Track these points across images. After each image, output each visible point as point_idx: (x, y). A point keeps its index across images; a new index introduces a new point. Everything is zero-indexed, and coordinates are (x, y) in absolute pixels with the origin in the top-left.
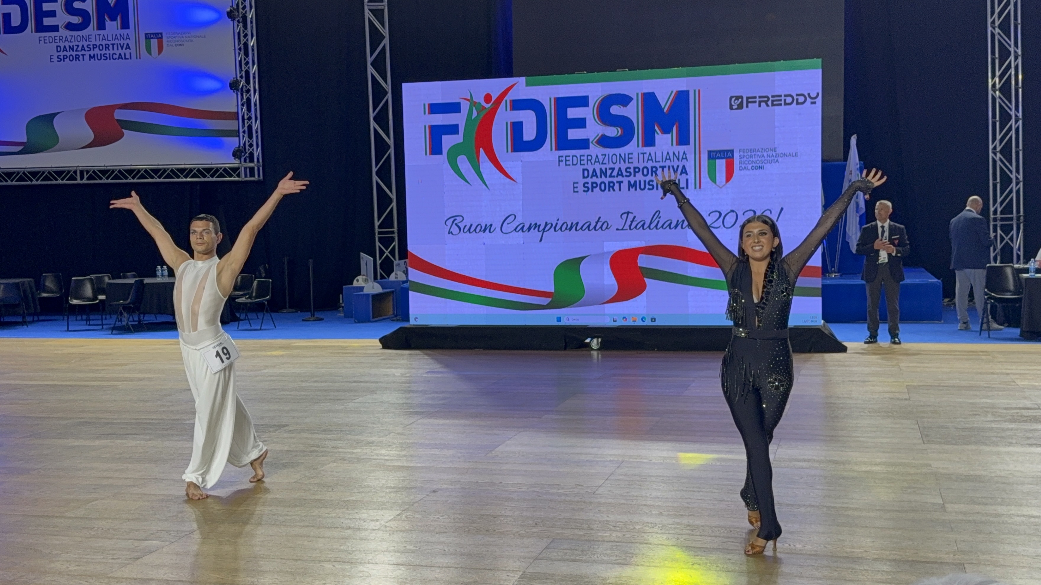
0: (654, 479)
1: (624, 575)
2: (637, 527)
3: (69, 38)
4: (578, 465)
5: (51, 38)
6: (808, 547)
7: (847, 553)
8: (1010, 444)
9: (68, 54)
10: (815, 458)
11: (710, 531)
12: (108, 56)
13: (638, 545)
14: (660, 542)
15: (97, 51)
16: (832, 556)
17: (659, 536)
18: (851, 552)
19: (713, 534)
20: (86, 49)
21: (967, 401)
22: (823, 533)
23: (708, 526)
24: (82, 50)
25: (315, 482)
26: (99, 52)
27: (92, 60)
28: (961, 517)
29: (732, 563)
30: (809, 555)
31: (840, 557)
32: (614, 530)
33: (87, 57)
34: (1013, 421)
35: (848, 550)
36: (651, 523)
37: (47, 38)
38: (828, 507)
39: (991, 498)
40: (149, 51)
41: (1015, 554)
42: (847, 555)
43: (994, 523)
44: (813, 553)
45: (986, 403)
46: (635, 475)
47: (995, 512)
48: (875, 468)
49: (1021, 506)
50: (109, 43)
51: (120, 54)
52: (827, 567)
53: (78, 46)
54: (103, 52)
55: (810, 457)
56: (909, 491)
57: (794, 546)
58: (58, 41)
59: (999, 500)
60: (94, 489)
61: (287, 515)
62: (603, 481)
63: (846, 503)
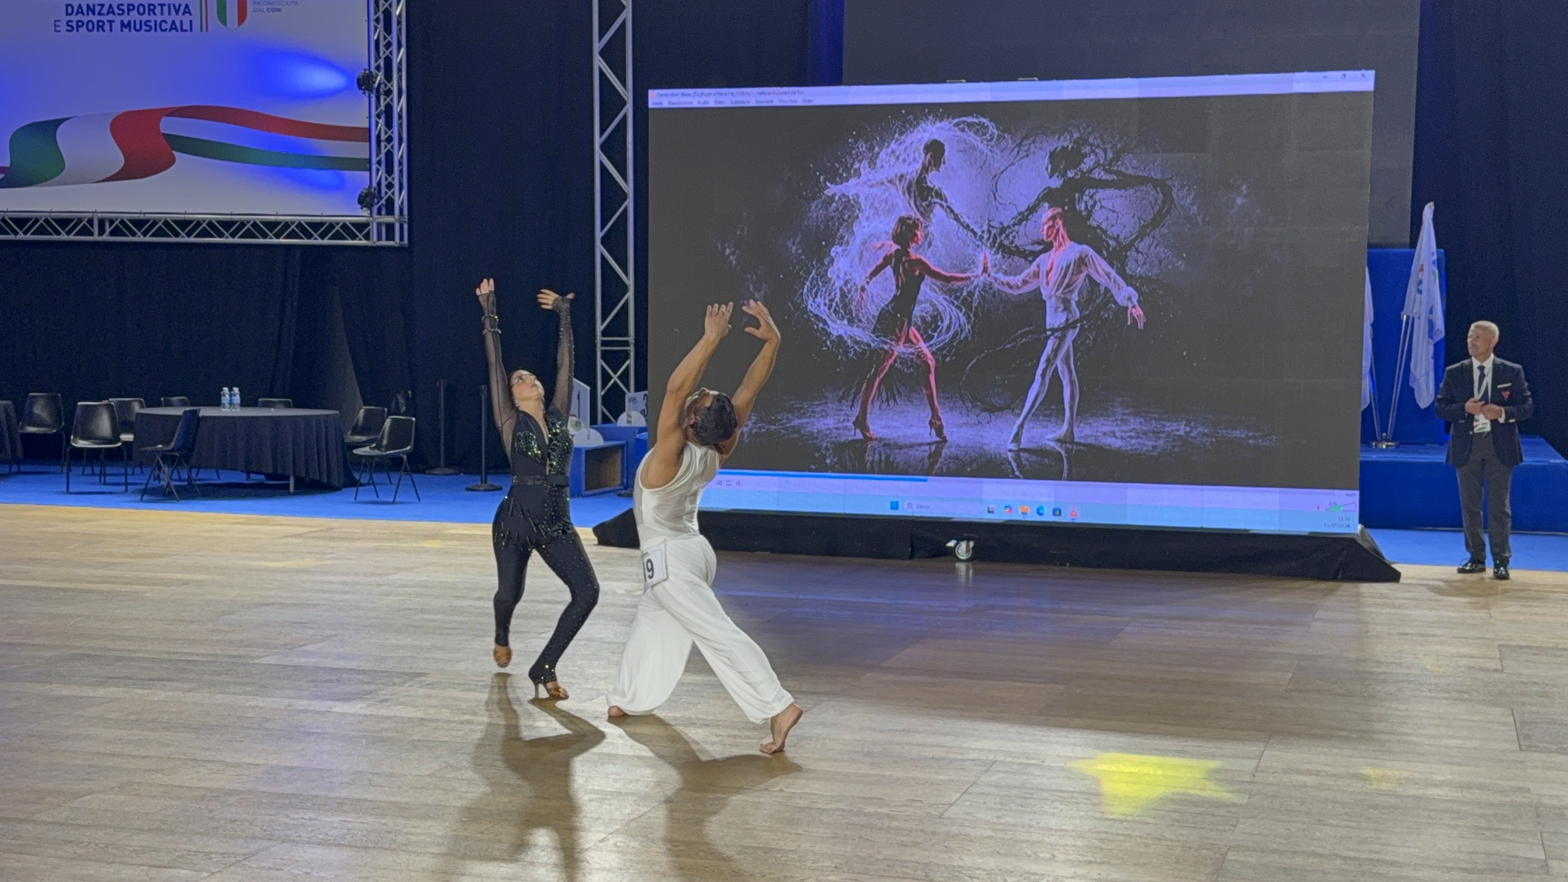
0: (1045, 795)
4: (917, 766)
9: (85, 19)
10: (1327, 768)
12: (152, 24)
15: (134, 16)
20: (116, 13)
24: (108, 13)
26: (138, 18)
27: (126, 30)
33: (117, 26)
36: (1035, 874)
38: (1344, 858)
40: (223, 18)
46: (1015, 787)
48: (1432, 792)
51: (173, 23)
55: (1320, 768)
56: (1488, 834)
60: (89, 773)
61: (412, 834)
62: (959, 795)
63: (1376, 853)
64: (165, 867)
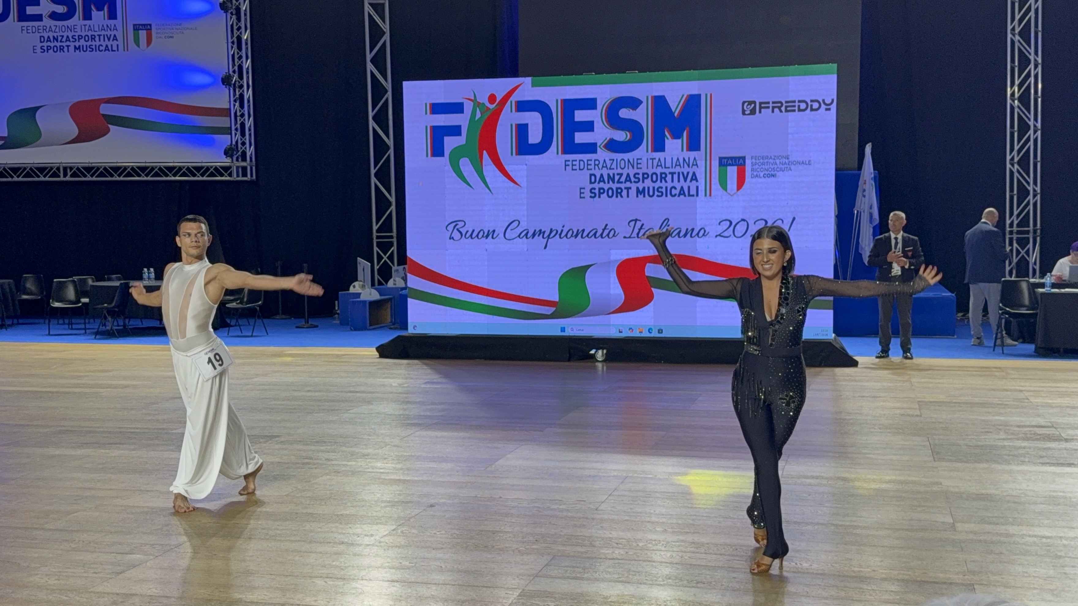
0: (658, 495)
1: (626, 593)
2: (641, 544)
3: (53, 28)
4: (581, 481)
5: (34, 28)
6: (815, 566)
7: (854, 572)
8: (1023, 463)
9: (52, 45)
10: (823, 474)
11: (715, 549)
12: (94, 47)
13: (641, 562)
14: (663, 560)
15: (82, 42)
16: (839, 576)
17: (662, 553)
18: (859, 571)
19: (718, 552)
20: (71, 40)
21: (979, 418)
22: (831, 552)
23: (713, 544)
24: (66, 41)
25: (308, 495)
26: (85, 43)
27: (78, 51)
28: (971, 536)
29: (738, 582)
30: (816, 574)
31: (847, 576)
32: (616, 548)
33: (72, 48)
34: (1027, 439)
35: (856, 569)
36: (655, 540)
37: (30, 28)
38: (836, 525)
39: (1002, 518)
40: (137, 43)
41: (1026, 575)
42: (854, 575)
43: (1005, 543)
44: (820, 572)
45: (999, 420)
46: (639, 491)
47: (1006, 532)
48: (884, 486)
49: (1033, 526)
50: (96, 34)
51: (107, 46)
52: (834, 586)
53: (63, 36)
54: (89, 43)
55: (818, 474)
56: (919, 509)
57: (801, 564)
58: (41, 31)
59: (1010, 519)
60: (75, 500)
61: (278, 529)
62: (606, 497)
63: (854, 521)
64: (127, 554)
